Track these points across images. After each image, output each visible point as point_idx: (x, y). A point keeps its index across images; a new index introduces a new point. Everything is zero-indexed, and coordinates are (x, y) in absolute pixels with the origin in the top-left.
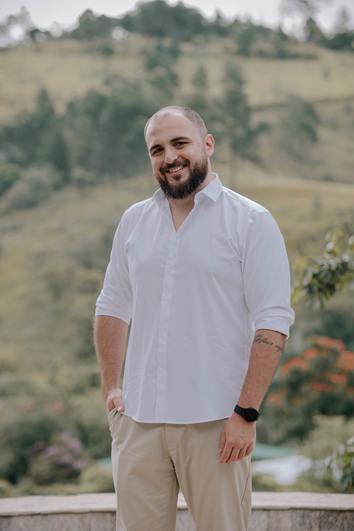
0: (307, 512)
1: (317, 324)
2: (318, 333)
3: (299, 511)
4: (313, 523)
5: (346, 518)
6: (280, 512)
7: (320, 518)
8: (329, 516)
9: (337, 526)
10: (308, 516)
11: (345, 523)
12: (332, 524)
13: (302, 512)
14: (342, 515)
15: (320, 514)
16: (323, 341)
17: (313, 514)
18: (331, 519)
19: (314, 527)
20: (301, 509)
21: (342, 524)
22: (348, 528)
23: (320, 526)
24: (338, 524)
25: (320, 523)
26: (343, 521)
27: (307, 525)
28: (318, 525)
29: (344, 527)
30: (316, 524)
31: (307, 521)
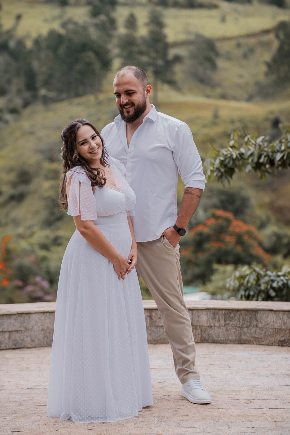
0: (217, 311)
1: (215, 200)
2: (216, 207)
3: (212, 310)
4: (221, 318)
5: (241, 314)
6: (199, 311)
7: (225, 314)
8: (230, 313)
9: (236, 320)
10: (218, 314)
11: (241, 317)
12: (232, 318)
13: (214, 310)
14: (239, 313)
15: (225, 312)
16: (220, 213)
17: (220, 312)
18: (232, 315)
19: (221, 320)
20: (213, 309)
21: (239, 319)
22: (243, 321)
23: (225, 319)
24: (236, 318)
25: (225, 318)
26: (239, 316)
27: (217, 319)
28: (223, 319)
29: (240, 320)
30: (222, 318)
31: (217, 316)
